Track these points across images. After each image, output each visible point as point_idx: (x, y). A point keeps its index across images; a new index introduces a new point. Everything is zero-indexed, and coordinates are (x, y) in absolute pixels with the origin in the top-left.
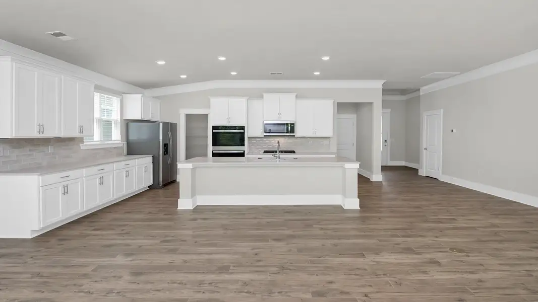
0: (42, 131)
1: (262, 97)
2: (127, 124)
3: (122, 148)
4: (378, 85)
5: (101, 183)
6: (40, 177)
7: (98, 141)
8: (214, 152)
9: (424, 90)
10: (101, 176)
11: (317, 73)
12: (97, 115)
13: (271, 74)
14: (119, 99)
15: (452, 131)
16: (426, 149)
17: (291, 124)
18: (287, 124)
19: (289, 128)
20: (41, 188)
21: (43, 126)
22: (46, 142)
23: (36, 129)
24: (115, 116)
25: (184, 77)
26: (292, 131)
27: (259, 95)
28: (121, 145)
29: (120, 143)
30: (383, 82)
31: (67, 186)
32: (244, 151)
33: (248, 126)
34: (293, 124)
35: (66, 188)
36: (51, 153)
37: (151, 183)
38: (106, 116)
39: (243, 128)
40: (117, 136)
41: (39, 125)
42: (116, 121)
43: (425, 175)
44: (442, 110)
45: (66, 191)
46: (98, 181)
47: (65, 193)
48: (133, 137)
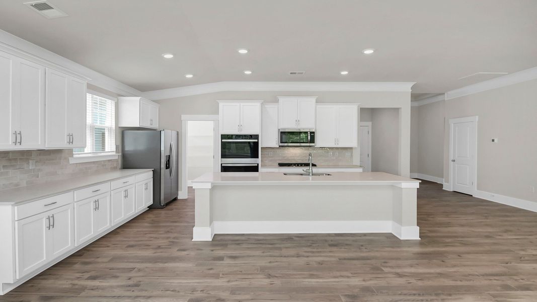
0: (18, 140)
1: (277, 101)
2: (123, 133)
3: (116, 161)
4: (406, 88)
5: (96, 208)
6: (16, 207)
7: (90, 153)
8: (223, 165)
9: (450, 96)
10: (96, 198)
11: (344, 73)
12: (89, 121)
13: (291, 73)
14: (113, 103)
15: (493, 140)
16: (454, 161)
17: (311, 133)
18: (306, 133)
19: (309, 137)
20: (16, 223)
21: (20, 134)
22: (25, 155)
23: (11, 139)
24: (109, 123)
25: (189, 76)
26: (312, 140)
27: (274, 98)
28: (117, 158)
29: (114, 155)
30: (412, 84)
31: (53, 217)
32: (258, 164)
33: (262, 135)
34: (314, 133)
35: (51, 219)
36: (31, 169)
37: (151, 202)
38: (98, 122)
39: (256, 137)
40: (111, 146)
41: (15, 133)
42: (110, 129)
43: (452, 191)
44: (477, 117)
45: (51, 224)
46: (92, 206)
47: (51, 226)
48: (129, 148)
